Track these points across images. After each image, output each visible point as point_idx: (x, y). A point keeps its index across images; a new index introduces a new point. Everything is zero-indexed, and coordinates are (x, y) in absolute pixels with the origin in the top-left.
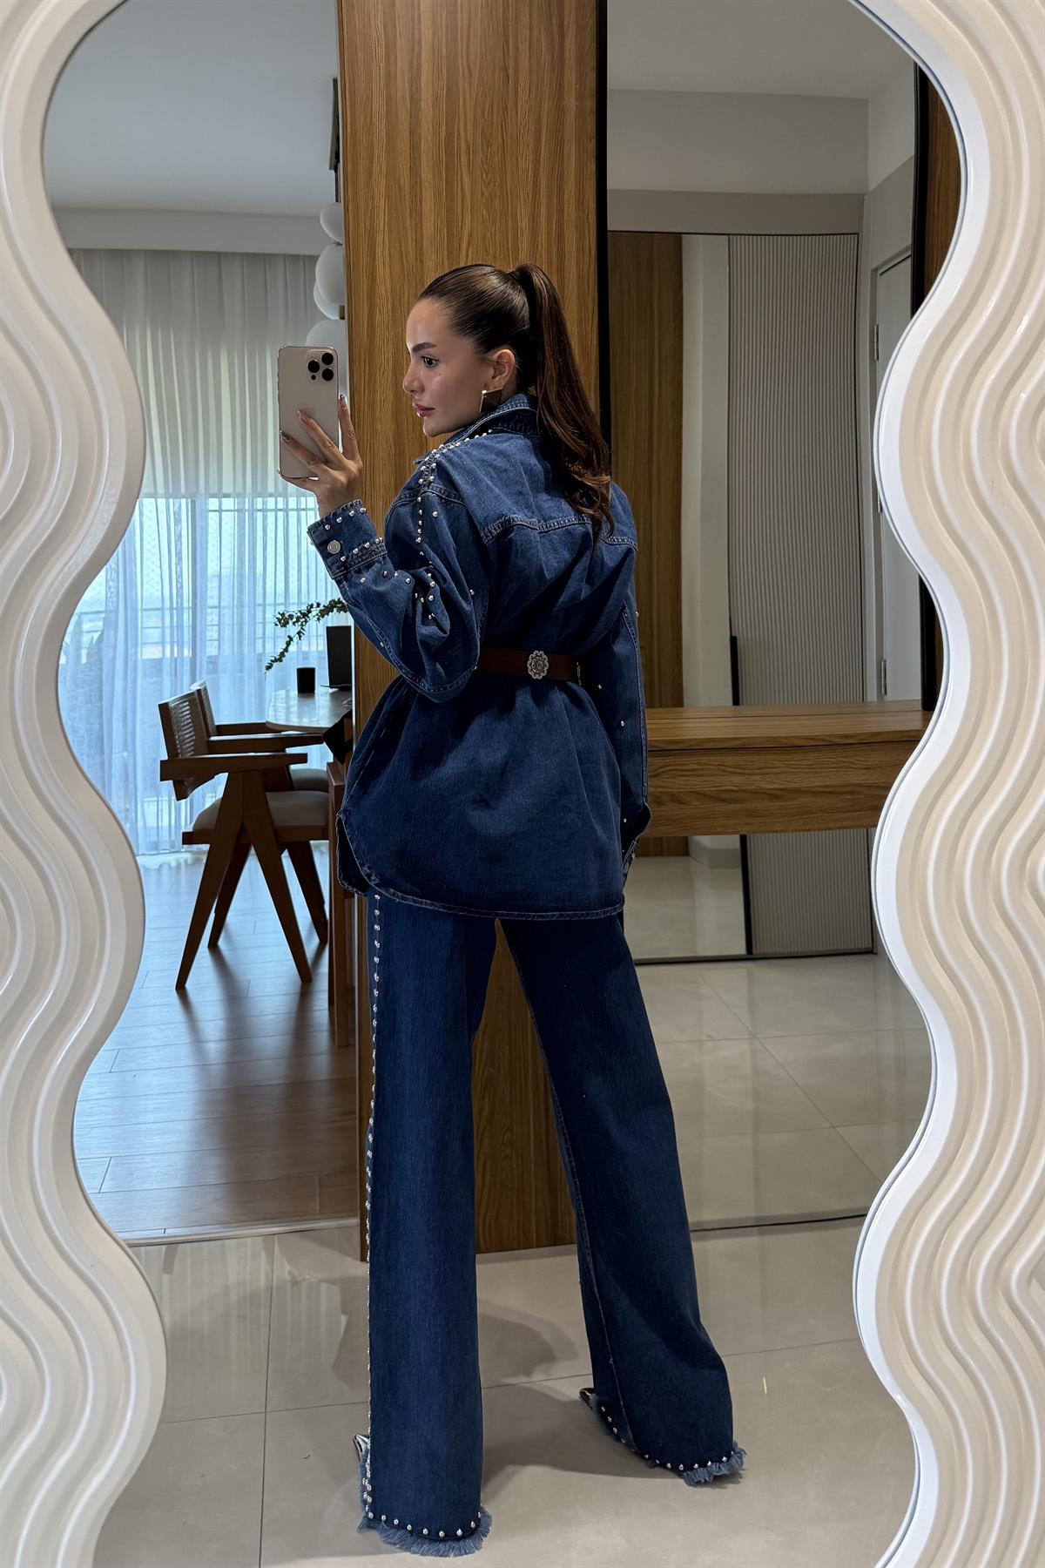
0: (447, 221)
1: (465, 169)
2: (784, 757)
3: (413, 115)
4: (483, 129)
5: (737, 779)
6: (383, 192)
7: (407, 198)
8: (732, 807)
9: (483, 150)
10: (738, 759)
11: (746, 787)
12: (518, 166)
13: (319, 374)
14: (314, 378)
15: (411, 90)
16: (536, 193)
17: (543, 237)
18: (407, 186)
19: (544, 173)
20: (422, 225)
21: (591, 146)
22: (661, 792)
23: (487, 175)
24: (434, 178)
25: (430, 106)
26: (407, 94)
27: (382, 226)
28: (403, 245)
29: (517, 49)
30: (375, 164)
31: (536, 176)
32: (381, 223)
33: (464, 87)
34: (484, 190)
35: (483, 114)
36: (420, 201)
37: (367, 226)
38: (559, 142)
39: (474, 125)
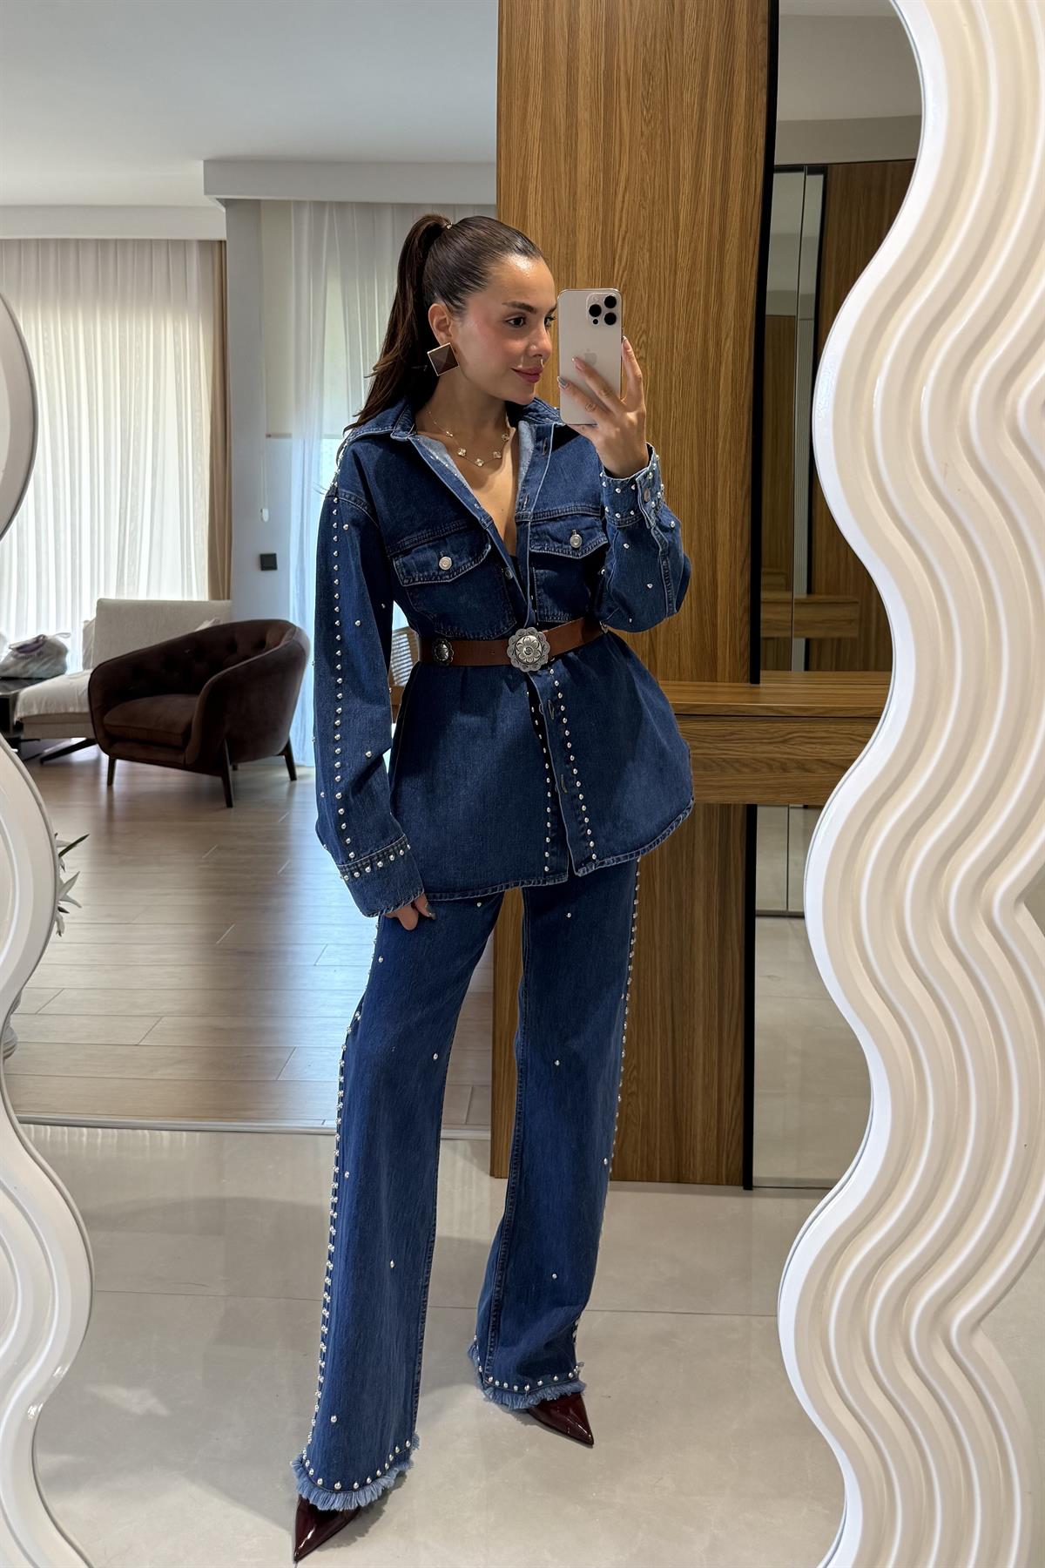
0: (604, 165)
1: (624, 104)
3: (570, 46)
4: (644, 60)
6: (537, 135)
7: (562, 141)
9: (644, 84)
12: (682, 100)
13: (601, 319)
14: (596, 322)
16: (701, 130)
17: (706, 179)
18: (563, 128)
19: (710, 106)
20: (576, 170)
21: (763, 76)
22: (788, 759)
23: (648, 111)
24: (591, 117)
25: (589, 35)
27: (535, 172)
28: (556, 193)
30: (530, 105)
31: (702, 110)
32: (534, 169)
33: (624, 15)
34: (643, 129)
35: (645, 43)
36: (576, 143)
37: (520, 174)
38: (728, 72)
39: (635, 58)
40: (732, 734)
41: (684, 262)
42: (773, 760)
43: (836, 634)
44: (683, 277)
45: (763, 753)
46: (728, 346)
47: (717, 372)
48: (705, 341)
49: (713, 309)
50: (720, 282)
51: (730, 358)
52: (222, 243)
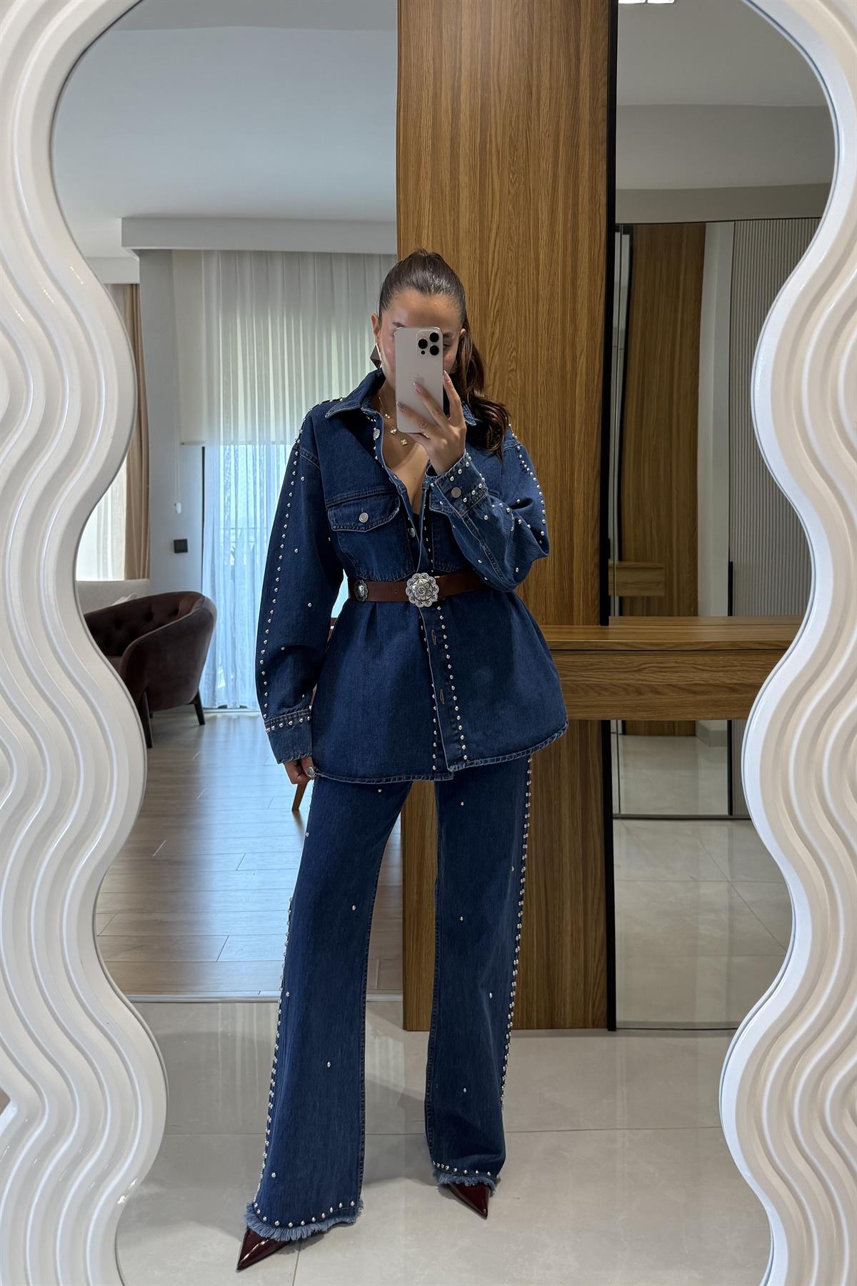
0: (480, 217)
1: (495, 171)
2: (740, 658)
3: (453, 126)
4: (510, 137)
5: (706, 675)
6: (428, 194)
7: (448, 198)
8: (699, 698)
9: (510, 154)
10: (707, 659)
11: (712, 682)
12: (539, 166)
13: (427, 350)
14: (423, 353)
15: (452, 105)
16: (554, 189)
17: (560, 228)
18: (448, 188)
19: (562, 172)
20: (458, 221)
21: (603, 149)
22: (642, 684)
23: (514, 174)
24: (470, 180)
25: (468, 117)
26: (450, 109)
27: (427, 223)
29: (539, 70)
30: (422, 170)
31: (555, 175)
32: (426, 221)
33: (495, 101)
34: (510, 188)
35: (511, 122)
36: (458, 199)
37: (416, 222)
38: (574, 145)
39: (504, 134)
40: (592, 665)
41: (544, 293)
42: (628, 685)
43: (646, 594)
44: (543, 307)
45: (620, 679)
46: (582, 362)
47: (573, 383)
48: (563, 357)
49: (569, 331)
50: (574, 309)
51: (584, 369)
52: (134, 287)
